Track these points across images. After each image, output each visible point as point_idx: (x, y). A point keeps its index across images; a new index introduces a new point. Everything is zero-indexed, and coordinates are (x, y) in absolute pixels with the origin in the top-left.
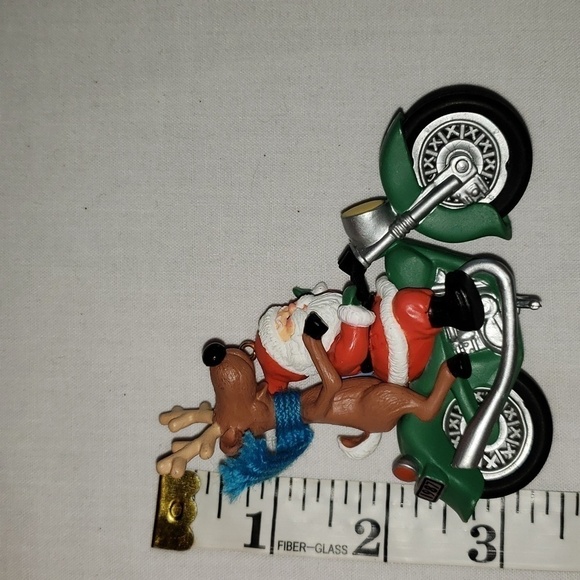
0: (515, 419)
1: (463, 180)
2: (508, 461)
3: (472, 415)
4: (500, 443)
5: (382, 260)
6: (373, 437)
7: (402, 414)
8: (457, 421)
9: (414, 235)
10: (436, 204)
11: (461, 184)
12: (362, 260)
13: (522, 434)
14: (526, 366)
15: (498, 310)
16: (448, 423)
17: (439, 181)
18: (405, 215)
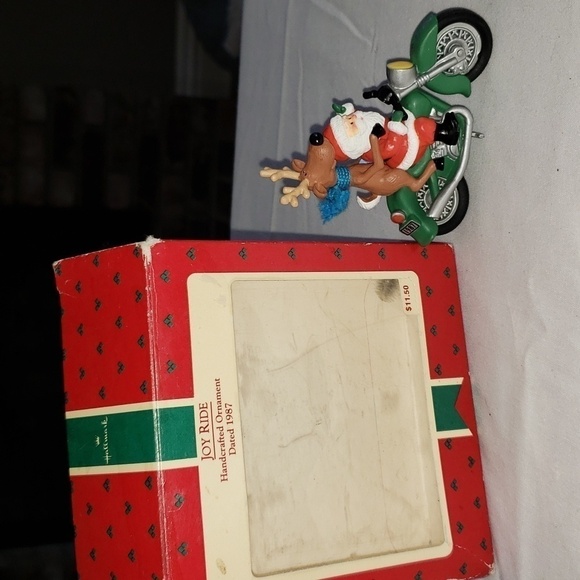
18: (425, 74)
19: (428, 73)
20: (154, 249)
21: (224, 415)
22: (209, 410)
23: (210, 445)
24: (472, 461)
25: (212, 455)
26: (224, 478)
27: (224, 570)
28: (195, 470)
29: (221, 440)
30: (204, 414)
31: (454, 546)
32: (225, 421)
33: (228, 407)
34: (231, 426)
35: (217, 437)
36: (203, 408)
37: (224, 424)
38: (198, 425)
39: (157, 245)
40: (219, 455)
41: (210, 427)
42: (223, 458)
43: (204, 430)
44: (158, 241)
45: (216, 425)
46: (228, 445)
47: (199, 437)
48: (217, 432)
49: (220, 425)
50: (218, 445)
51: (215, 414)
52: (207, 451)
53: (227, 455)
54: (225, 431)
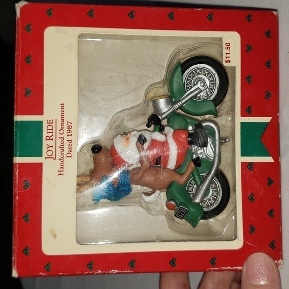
0: (215, 188)
1: (202, 90)
2: (211, 205)
3: (199, 183)
4: (209, 197)
5: (166, 120)
6: (158, 192)
7: (172, 181)
8: (192, 188)
9: (179, 111)
10: (191, 98)
11: (201, 91)
12: (160, 118)
13: (217, 194)
14: (221, 167)
15: (212, 142)
16: (188, 188)
17: (192, 89)
18: (178, 101)
19: (181, 101)
20: (22, 9)
21: (66, 129)
22: (54, 125)
23: (53, 149)
24: (270, 182)
25: (54, 156)
26: (61, 172)
27: (55, 236)
28: (40, 165)
29: (62, 147)
30: (50, 127)
31: (244, 243)
32: (66, 133)
33: (69, 124)
34: (70, 138)
35: (59, 144)
36: (50, 123)
37: (65, 135)
38: (45, 134)
39: (24, 6)
40: (59, 156)
41: (54, 137)
42: (62, 159)
43: (49, 138)
44: (26, 3)
45: (59, 136)
46: (66, 150)
47: (45, 143)
48: (59, 141)
49: (62, 136)
50: (59, 150)
51: (59, 127)
52: (50, 153)
53: (65, 158)
54: (65, 141)
